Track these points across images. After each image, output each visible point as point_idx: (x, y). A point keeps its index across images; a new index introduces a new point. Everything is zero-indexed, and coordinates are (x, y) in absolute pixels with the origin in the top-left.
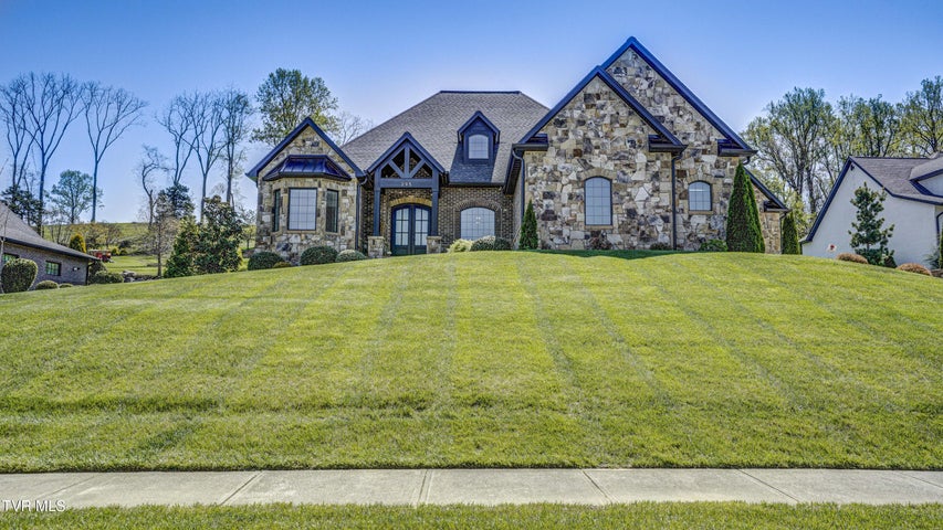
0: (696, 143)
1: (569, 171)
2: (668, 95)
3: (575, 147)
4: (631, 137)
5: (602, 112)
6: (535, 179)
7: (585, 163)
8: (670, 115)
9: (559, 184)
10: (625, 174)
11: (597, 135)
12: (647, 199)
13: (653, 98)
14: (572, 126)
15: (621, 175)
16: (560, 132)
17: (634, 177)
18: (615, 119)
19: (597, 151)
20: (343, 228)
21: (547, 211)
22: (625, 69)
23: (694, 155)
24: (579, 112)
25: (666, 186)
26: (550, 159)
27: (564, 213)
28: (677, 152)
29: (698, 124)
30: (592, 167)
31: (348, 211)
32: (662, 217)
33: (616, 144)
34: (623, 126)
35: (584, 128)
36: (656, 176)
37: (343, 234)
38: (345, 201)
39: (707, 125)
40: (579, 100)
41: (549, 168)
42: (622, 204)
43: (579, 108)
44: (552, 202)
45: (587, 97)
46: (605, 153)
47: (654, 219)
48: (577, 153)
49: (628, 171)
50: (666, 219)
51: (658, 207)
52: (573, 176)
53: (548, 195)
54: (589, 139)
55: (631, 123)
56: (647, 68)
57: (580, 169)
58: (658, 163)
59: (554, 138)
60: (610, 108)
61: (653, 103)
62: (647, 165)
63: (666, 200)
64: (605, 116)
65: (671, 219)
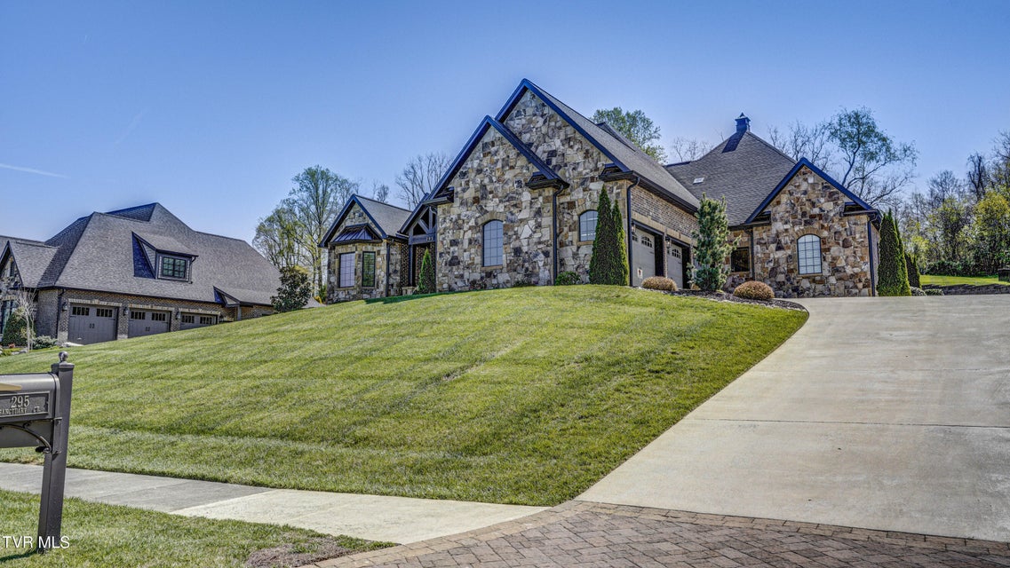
0: (584, 172)
1: (469, 218)
2: (560, 128)
3: (473, 195)
4: (518, 178)
5: (496, 158)
6: (445, 229)
7: (482, 208)
8: (562, 147)
9: (462, 231)
10: (512, 214)
11: (491, 181)
12: (531, 236)
13: (547, 134)
14: (472, 175)
15: (510, 216)
16: (463, 183)
17: (521, 216)
18: (506, 162)
19: (491, 196)
20: (378, 282)
21: (453, 258)
22: (524, 110)
23: (582, 184)
24: (478, 161)
25: (547, 220)
26: (456, 209)
27: (465, 257)
28: (561, 185)
29: (587, 151)
30: (487, 211)
31: (381, 268)
32: (543, 252)
33: (507, 187)
34: (512, 168)
35: (481, 175)
36: (538, 213)
37: (378, 288)
38: (379, 259)
39: (595, 151)
40: (478, 152)
41: (454, 217)
42: (510, 243)
43: (478, 158)
44: (456, 249)
45: (485, 146)
46: (497, 197)
47: (536, 256)
48: (476, 200)
49: (515, 210)
50: (546, 254)
51: (540, 243)
52: (472, 223)
53: (454, 243)
54: (485, 186)
55: (519, 163)
56: (543, 105)
57: (478, 215)
58: (541, 199)
59: (459, 189)
60: (501, 153)
61: (547, 139)
62: (531, 203)
63: (547, 234)
64: (497, 161)
65: (551, 254)
